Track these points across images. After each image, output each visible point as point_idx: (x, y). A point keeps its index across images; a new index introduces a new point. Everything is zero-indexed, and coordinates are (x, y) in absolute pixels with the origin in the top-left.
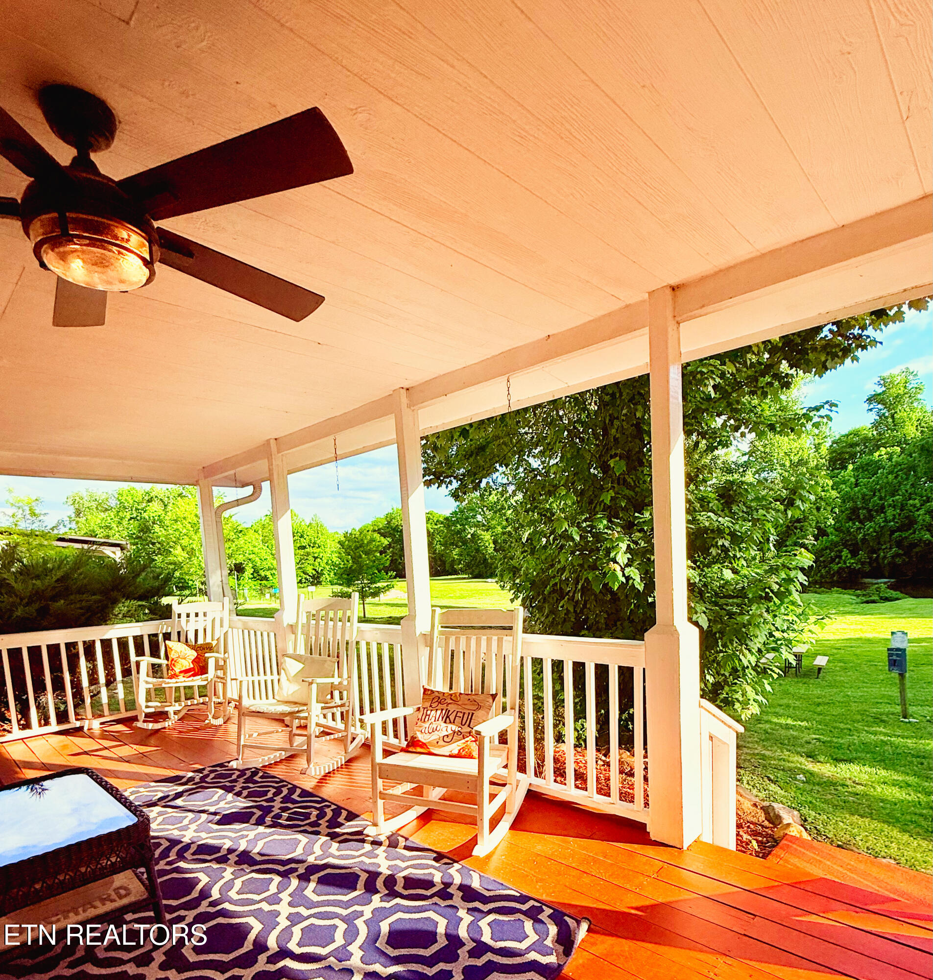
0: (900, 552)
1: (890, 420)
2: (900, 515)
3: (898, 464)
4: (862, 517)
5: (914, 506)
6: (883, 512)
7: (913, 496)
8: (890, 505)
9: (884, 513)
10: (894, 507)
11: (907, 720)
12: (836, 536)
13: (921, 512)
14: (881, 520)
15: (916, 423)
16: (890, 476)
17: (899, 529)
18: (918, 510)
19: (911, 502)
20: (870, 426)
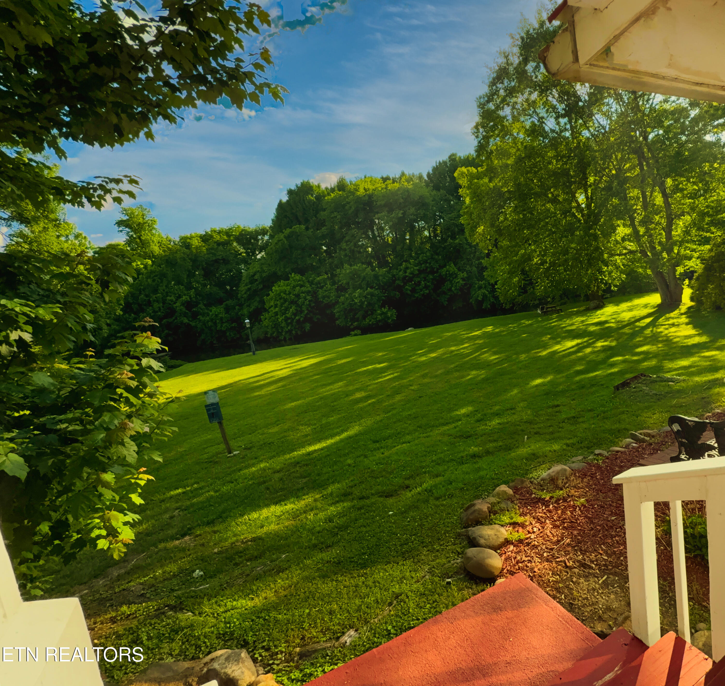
0: (171, 332)
1: (138, 240)
2: (163, 307)
3: (152, 272)
4: (135, 310)
5: (172, 301)
6: (150, 306)
7: (169, 294)
8: (154, 301)
9: (152, 306)
10: (157, 301)
11: (232, 455)
12: (117, 325)
13: (178, 304)
14: (151, 312)
15: (158, 245)
16: (149, 280)
17: (165, 317)
18: (175, 303)
19: (168, 298)
20: (124, 243)
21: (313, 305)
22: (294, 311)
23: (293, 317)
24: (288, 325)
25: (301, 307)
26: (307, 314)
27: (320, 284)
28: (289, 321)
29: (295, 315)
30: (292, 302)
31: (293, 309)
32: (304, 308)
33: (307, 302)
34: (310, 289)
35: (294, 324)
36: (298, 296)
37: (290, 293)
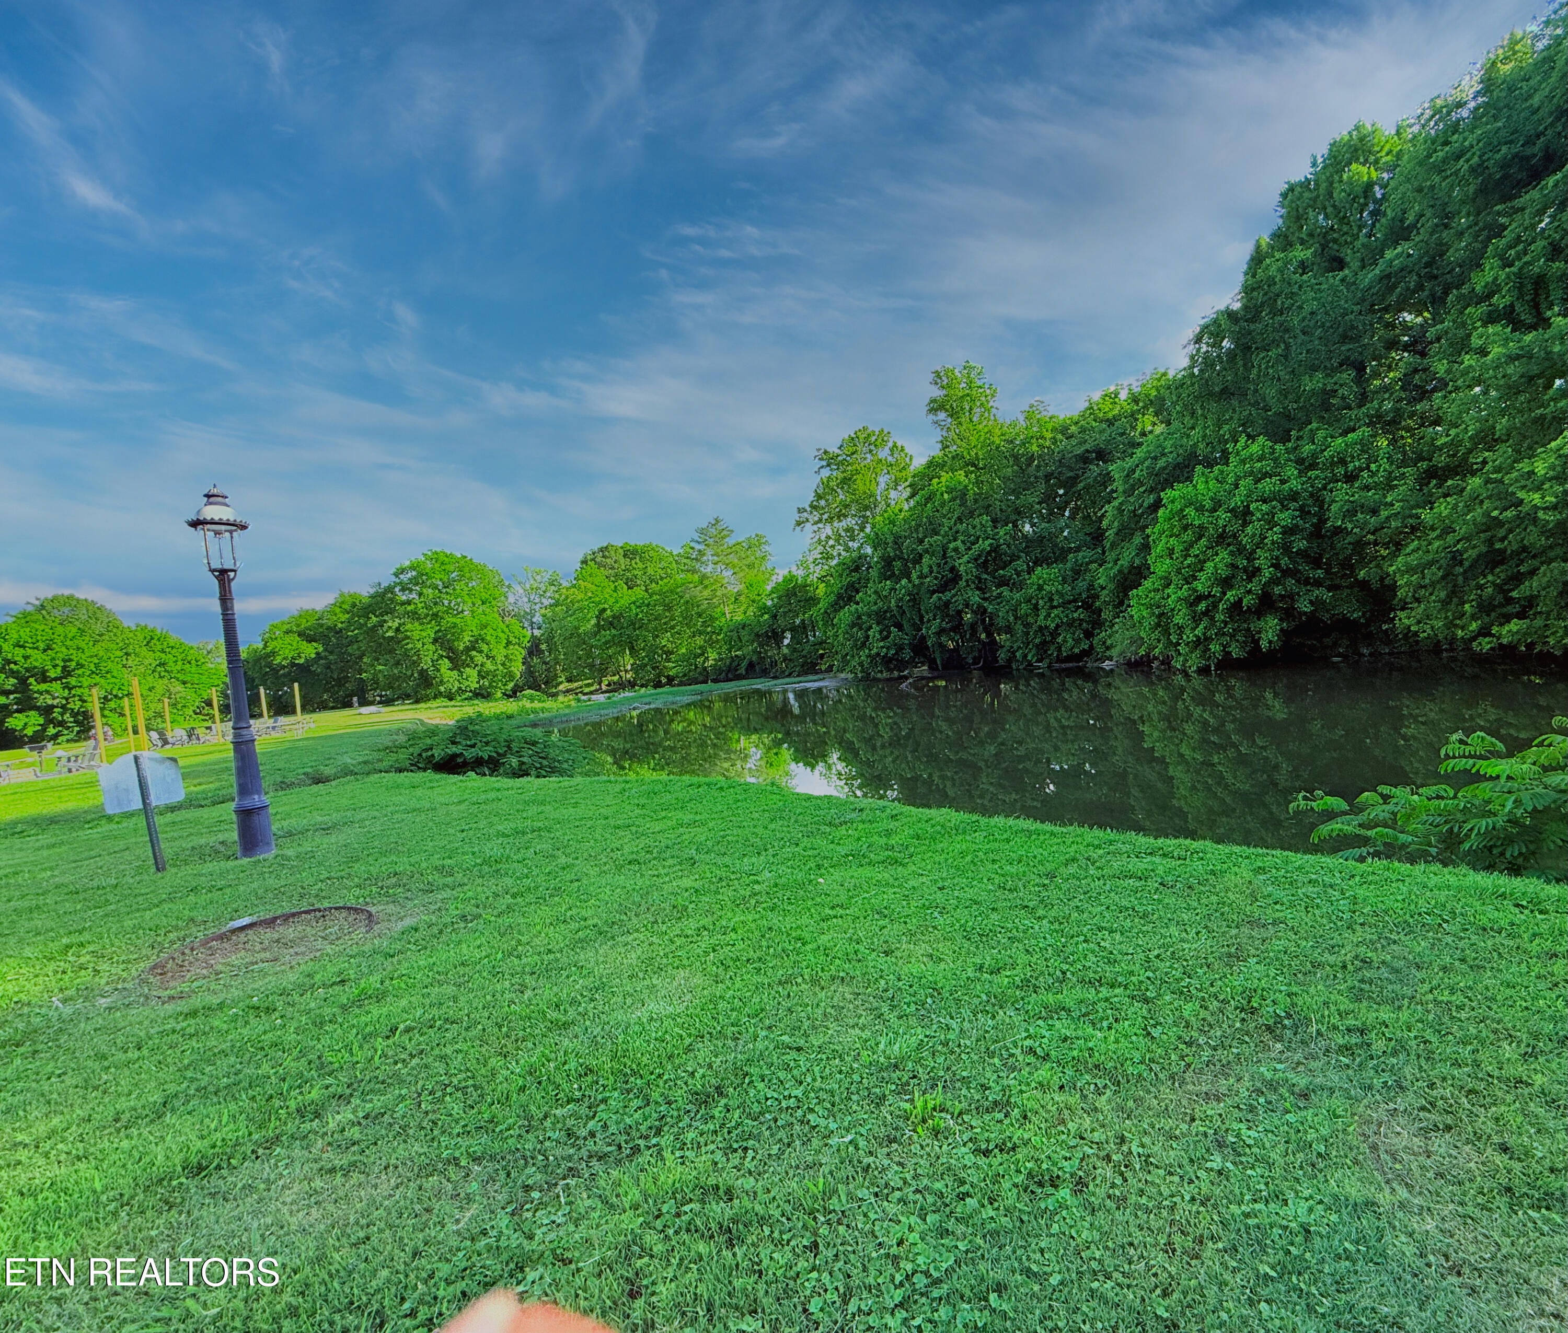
21: (1300, 544)
22: (1224, 572)
23: (1216, 591)
24: (1196, 619)
25: (1250, 557)
26: (1273, 581)
27: (1343, 462)
28: (1202, 606)
29: (1226, 583)
30: (1222, 539)
31: (1221, 560)
32: (1262, 559)
33: (1275, 535)
34: (1295, 484)
35: (1220, 617)
36: (1244, 515)
37: (1217, 505)
